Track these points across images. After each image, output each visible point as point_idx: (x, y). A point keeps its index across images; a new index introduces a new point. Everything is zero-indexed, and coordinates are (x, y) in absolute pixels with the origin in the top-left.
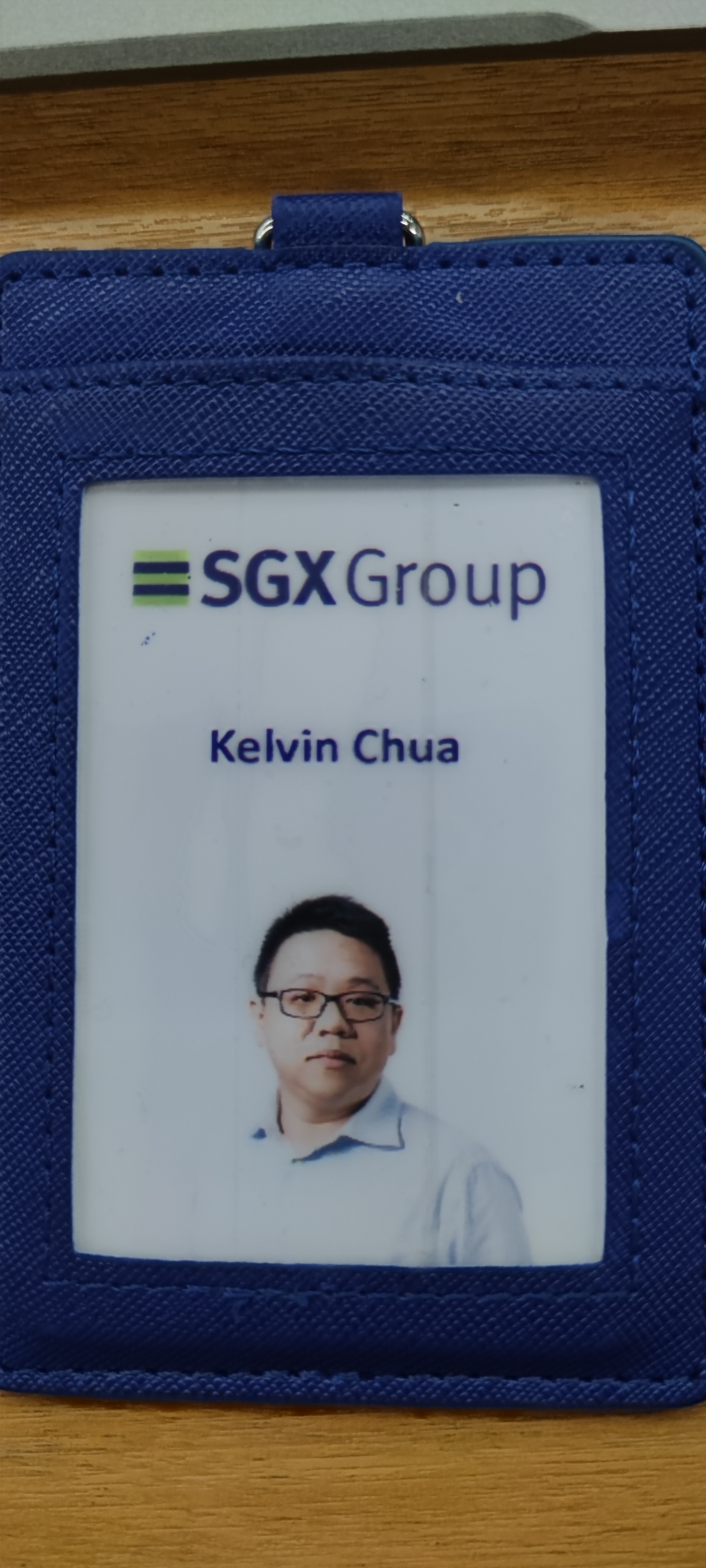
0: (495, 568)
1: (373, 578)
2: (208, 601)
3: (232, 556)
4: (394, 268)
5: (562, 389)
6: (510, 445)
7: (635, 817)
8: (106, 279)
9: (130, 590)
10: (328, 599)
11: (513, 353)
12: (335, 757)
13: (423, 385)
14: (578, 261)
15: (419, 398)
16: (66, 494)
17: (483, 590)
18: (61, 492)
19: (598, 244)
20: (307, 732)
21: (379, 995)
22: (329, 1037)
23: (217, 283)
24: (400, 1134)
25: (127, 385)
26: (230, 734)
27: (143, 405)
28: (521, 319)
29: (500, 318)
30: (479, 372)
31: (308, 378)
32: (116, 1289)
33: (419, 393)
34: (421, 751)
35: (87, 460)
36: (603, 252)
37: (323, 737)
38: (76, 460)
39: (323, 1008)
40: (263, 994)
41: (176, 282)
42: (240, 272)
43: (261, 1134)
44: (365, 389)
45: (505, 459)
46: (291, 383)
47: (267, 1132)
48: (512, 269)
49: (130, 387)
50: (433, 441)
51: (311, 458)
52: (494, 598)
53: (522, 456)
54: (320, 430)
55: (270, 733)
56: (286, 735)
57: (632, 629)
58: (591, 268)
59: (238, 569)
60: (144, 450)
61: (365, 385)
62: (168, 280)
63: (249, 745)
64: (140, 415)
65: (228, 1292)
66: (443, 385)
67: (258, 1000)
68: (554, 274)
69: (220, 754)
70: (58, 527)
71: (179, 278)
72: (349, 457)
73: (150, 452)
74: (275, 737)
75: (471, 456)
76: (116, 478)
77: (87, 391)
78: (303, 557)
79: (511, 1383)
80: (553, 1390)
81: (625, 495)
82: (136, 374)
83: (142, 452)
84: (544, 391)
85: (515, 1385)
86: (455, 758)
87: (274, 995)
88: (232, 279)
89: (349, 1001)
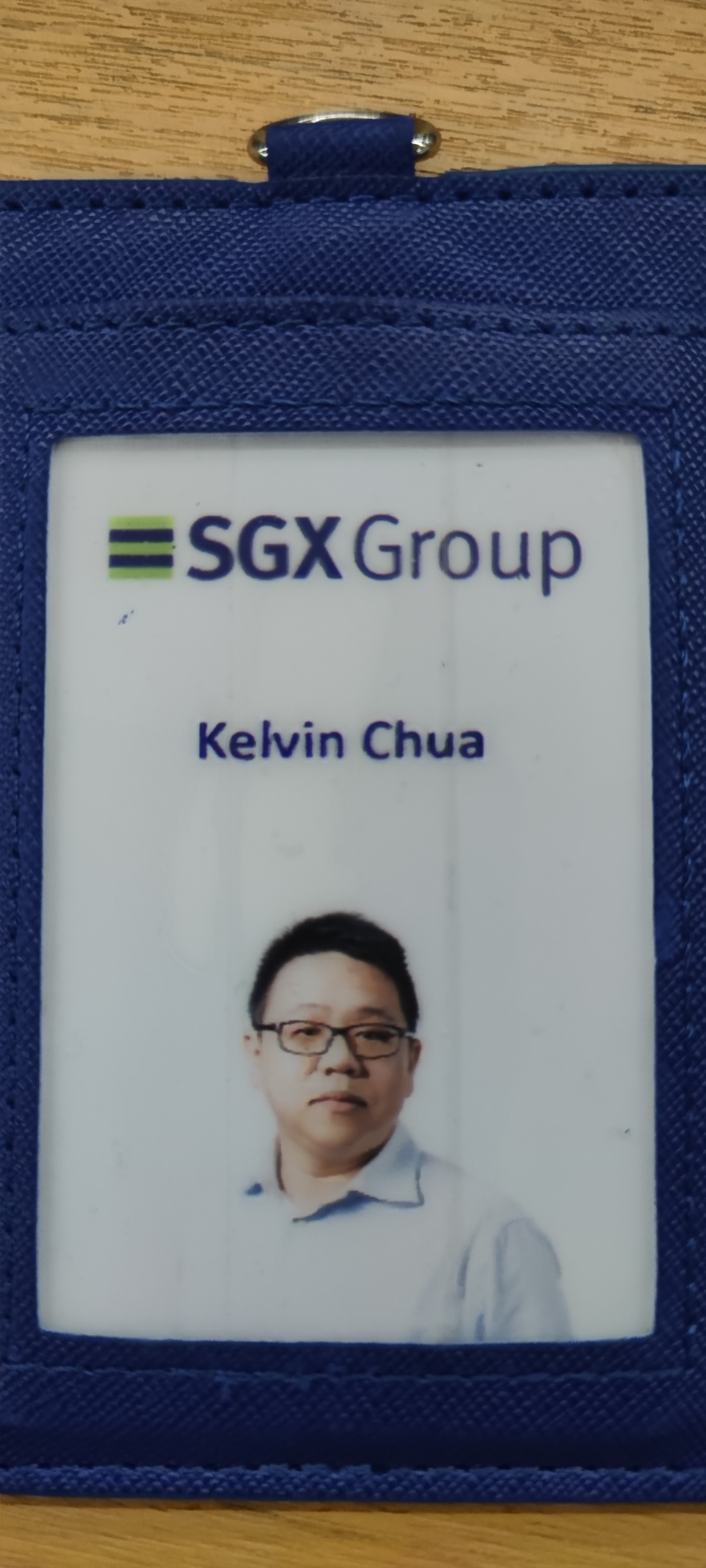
0: (524, 537)
1: (384, 548)
2: (195, 573)
3: (223, 523)
4: (406, 200)
5: (598, 336)
6: (541, 398)
7: (686, 820)
8: (80, 212)
9: (106, 561)
10: (333, 572)
11: (541, 296)
12: (340, 754)
13: (442, 329)
14: (612, 193)
15: (437, 344)
16: (33, 451)
17: (510, 560)
18: (26, 449)
19: (635, 174)
20: (308, 724)
21: (394, 1027)
22: (334, 1076)
23: (205, 218)
24: (418, 1188)
25: (102, 327)
26: (221, 727)
27: (121, 350)
28: (549, 258)
29: (525, 257)
30: (505, 316)
31: (311, 321)
32: (88, 1373)
33: (436, 339)
34: (440, 745)
35: (57, 413)
36: (641, 183)
37: (328, 730)
38: (44, 414)
39: (329, 1043)
40: (260, 1026)
41: (160, 216)
42: (232, 205)
43: (256, 1189)
44: (375, 334)
45: (535, 413)
46: (291, 327)
47: (264, 1186)
48: (539, 202)
49: (106, 330)
50: (454, 392)
51: (314, 411)
52: (523, 571)
53: (555, 410)
54: (325, 380)
55: (266, 725)
56: (285, 728)
57: (680, 606)
58: (628, 201)
59: (229, 538)
60: (123, 402)
61: (376, 329)
62: (151, 214)
63: (243, 740)
64: (118, 361)
65: (220, 1376)
66: (464, 330)
67: (253, 1033)
68: (586, 208)
69: (210, 750)
70: (23, 489)
71: (163, 211)
72: (358, 411)
73: (129, 405)
74: (272, 731)
75: (497, 409)
76: (90, 433)
77: (57, 335)
78: (304, 523)
79: (547, 1475)
80: (595, 1482)
81: (669, 456)
82: (114, 315)
83: (121, 405)
84: (579, 337)
85: (552, 1478)
86: (480, 753)
87: (271, 1027)
88: (222, 214)
89: (359, 1034)
